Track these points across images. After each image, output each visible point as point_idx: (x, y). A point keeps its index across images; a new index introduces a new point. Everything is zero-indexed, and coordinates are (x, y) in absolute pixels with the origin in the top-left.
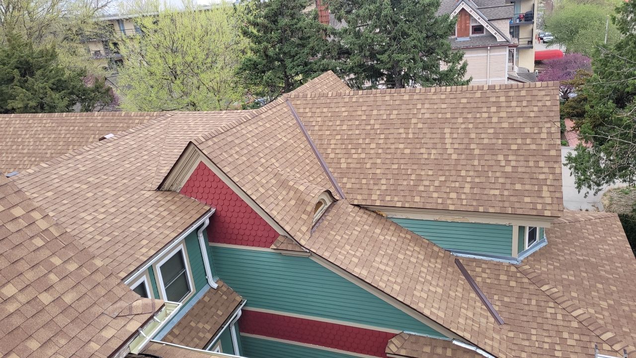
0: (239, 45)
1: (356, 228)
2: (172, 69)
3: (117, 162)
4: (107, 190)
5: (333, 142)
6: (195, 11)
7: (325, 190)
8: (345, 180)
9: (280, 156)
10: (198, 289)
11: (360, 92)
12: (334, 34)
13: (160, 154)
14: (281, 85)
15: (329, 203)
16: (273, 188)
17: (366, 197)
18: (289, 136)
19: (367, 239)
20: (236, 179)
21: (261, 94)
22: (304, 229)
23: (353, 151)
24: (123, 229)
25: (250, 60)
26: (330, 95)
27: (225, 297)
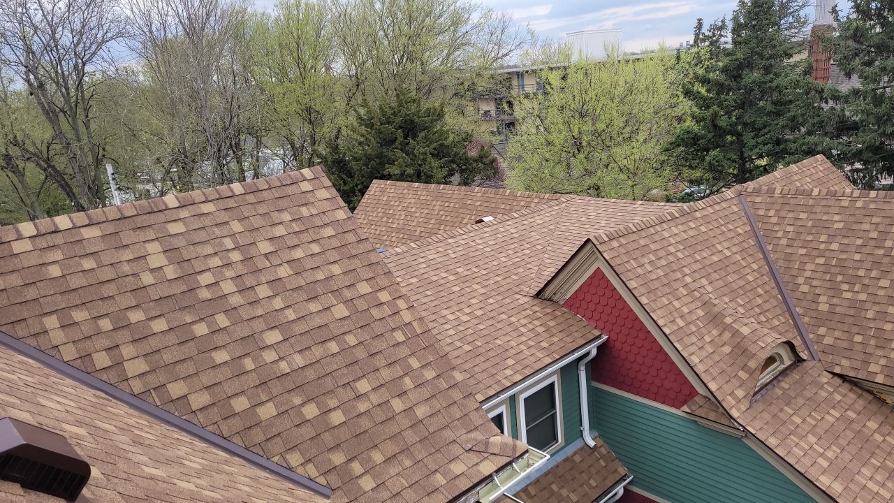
0: (675, 109)
1: (832, 411)
2: (576, 139)
3: (492, 253)
5: (809, 266)
6: (619, 61)
7: (784, 340)
8: (822, 331)
9: (716, 276)
10: (568, 441)
11: (873, 193)
12: (836, 98)
13: (545, 250)
14: (731, 171)
15: (788, 363)
16: (698, 321)
17: (857, 364)
18: (735, 249)
19: (850, 434)
20: (644, 300)
21: (698, 182)
22: (740, 393)
23: (845, 287)
24: (488, 339)
25: (688, 132)
26: (816, 192)
27: (602, 463)
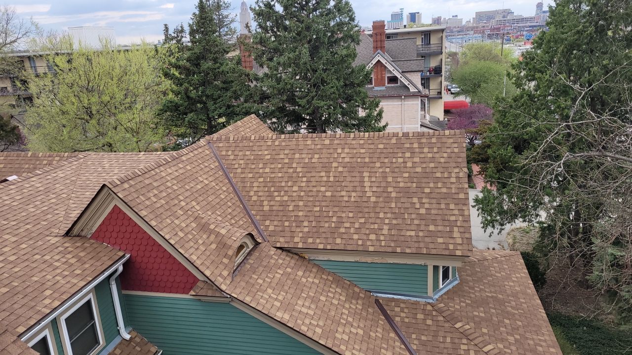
0: (160, 86)
1: (279, 271)
2: (87, 109)
3: (20, 206)
4: (7, 237)
5: (255, 184)
6: (113, 51)
7: (247, 233)
8: (267, 223)
9: (201, 198)
10: (108, 341)
11: (283, 136)
12: (257, 79)
13: (69, 197)
14: (203, 127)
15: (251, 247)
16: (193, 231)
17: (288, 239)
18: (210, 179)
19: (289, 282)
20: (153, 223)
21: (183, 136)
22: (225, 273)
23: (276, 194)
24: (24, 278)
25: (171, 102)
26: (253, 138)
27: (138, 349)
